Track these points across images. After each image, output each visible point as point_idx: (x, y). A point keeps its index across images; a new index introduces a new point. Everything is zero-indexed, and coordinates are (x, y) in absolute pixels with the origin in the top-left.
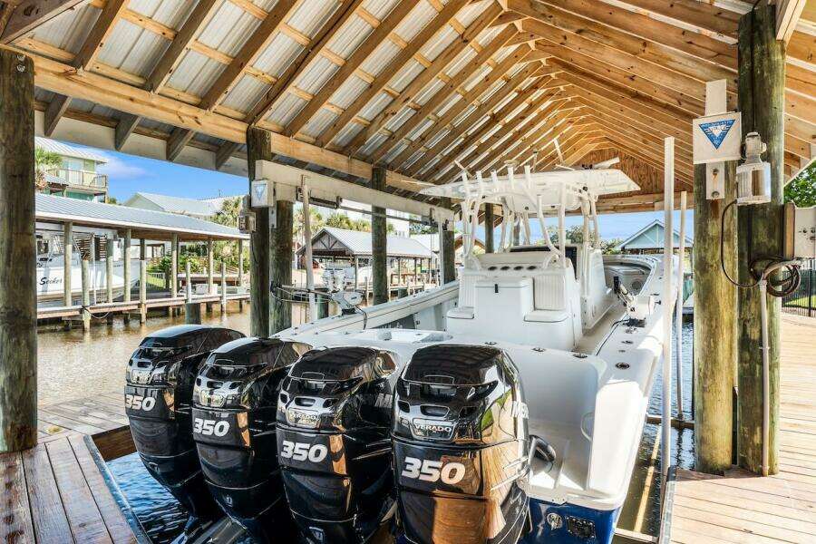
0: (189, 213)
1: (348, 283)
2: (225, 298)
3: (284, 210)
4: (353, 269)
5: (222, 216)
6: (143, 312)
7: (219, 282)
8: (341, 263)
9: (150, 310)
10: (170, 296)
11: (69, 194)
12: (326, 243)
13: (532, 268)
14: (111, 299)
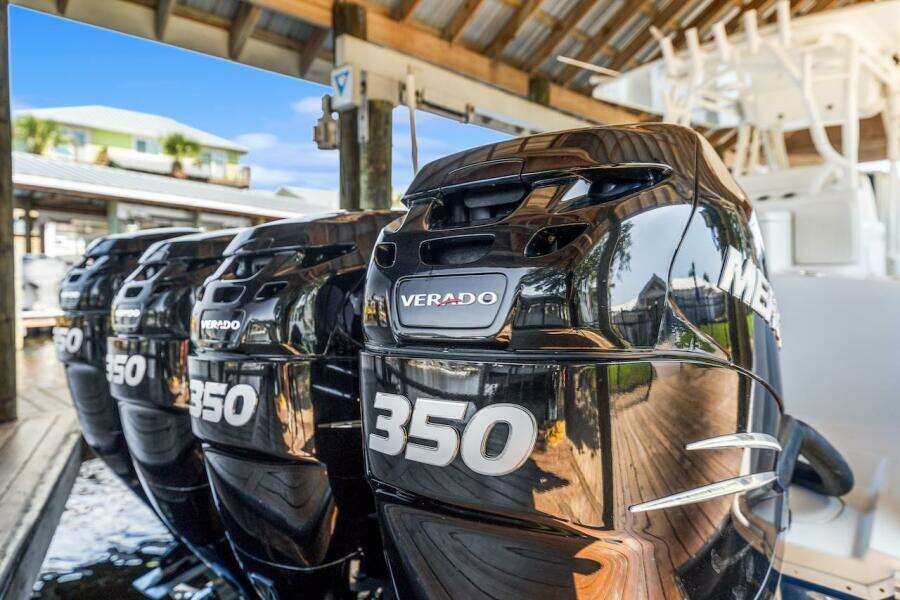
3: (379, 114)
13: (788, 197)
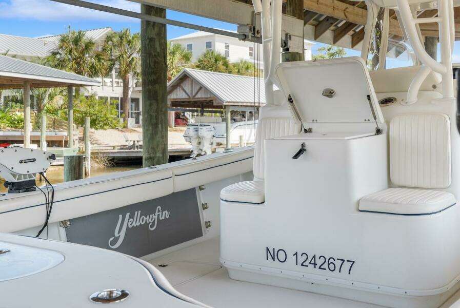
0: (15, 53)
1: (219, 144)
4: (224, 124)
5: (58, 56)
8: (208, 117)
12: (188, 91)
13: (386, 101)
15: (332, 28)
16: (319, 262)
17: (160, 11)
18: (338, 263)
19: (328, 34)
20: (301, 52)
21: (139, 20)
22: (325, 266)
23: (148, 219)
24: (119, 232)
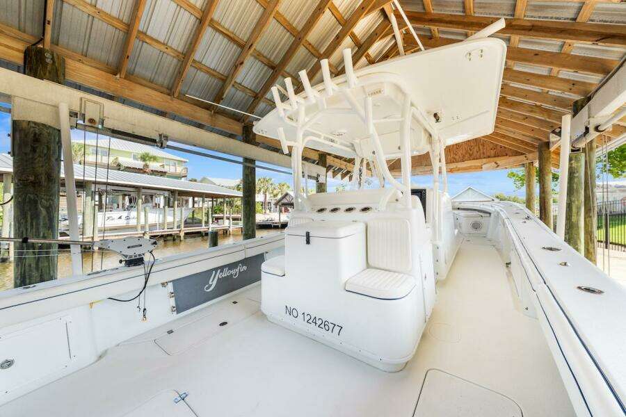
0: (223, 185)
2: (231, 228)
6: (182, 234)
7: (228, 219)
9: (186, 234)
10: (201, 226)
11: (168, 177)
12: (288, 199)
13: (365, 209)
14: (166, 228)
15: (341, 173)
16: (319, 322)
17: (252, 161)
18: (331, 326)
19: (339, 176)
20: (324, 182)
21: (242, 166)
22: (322, 326)
23: (233, 272)
24: (213, 281)
